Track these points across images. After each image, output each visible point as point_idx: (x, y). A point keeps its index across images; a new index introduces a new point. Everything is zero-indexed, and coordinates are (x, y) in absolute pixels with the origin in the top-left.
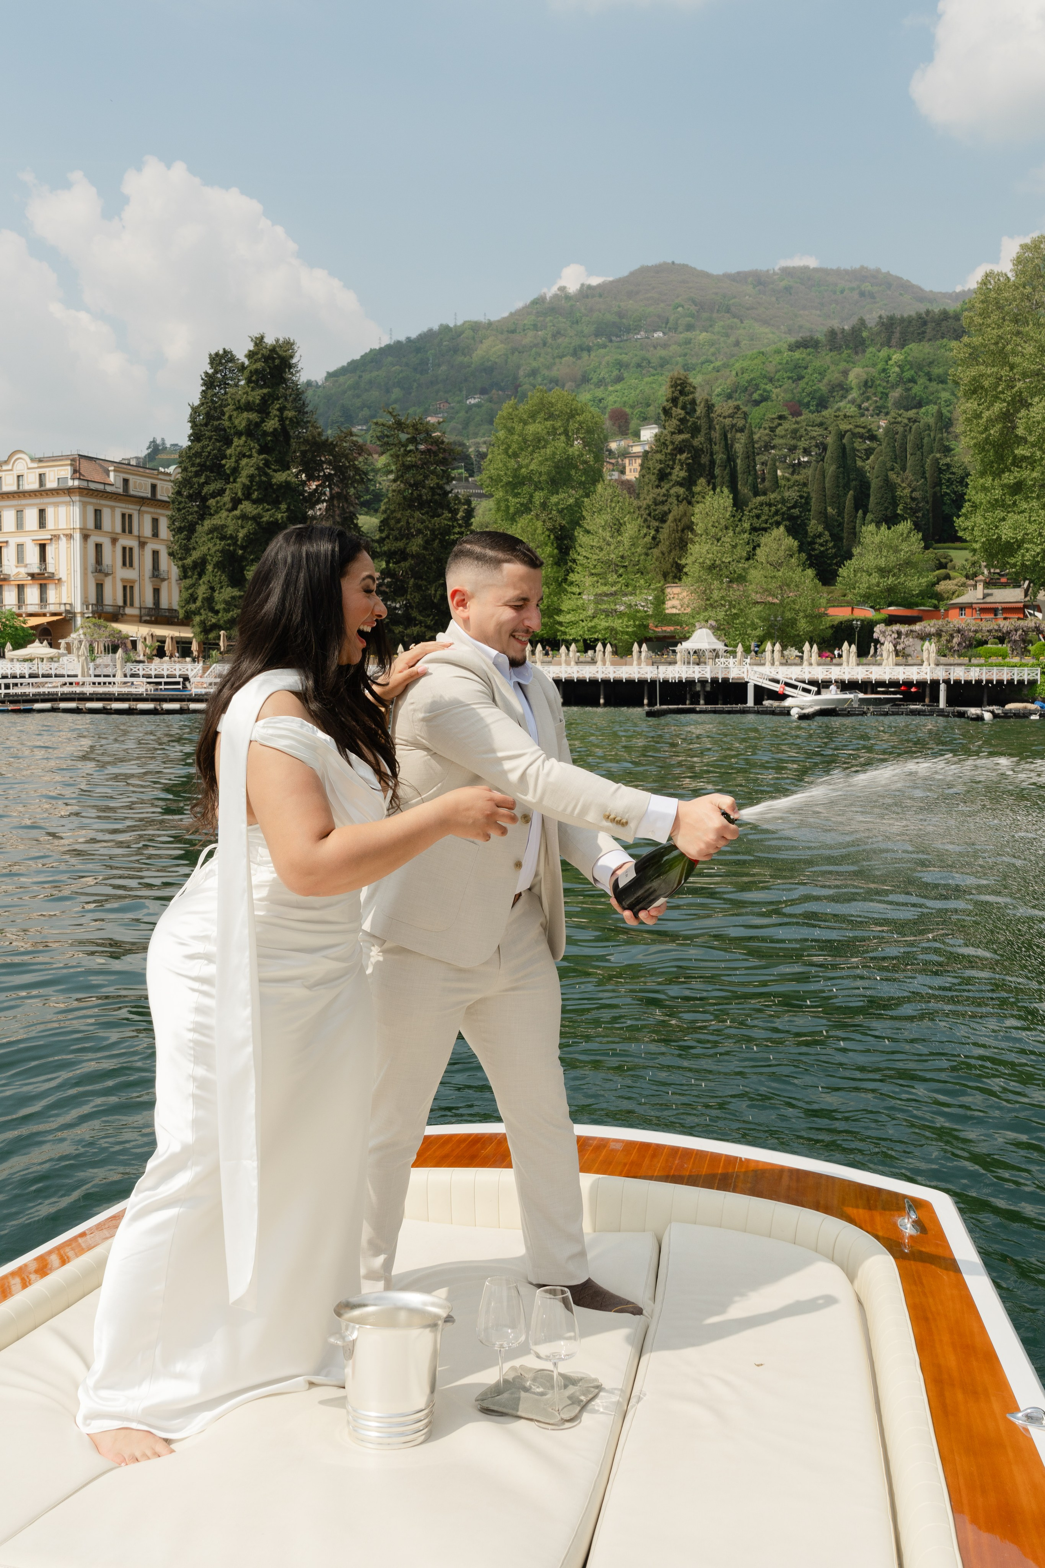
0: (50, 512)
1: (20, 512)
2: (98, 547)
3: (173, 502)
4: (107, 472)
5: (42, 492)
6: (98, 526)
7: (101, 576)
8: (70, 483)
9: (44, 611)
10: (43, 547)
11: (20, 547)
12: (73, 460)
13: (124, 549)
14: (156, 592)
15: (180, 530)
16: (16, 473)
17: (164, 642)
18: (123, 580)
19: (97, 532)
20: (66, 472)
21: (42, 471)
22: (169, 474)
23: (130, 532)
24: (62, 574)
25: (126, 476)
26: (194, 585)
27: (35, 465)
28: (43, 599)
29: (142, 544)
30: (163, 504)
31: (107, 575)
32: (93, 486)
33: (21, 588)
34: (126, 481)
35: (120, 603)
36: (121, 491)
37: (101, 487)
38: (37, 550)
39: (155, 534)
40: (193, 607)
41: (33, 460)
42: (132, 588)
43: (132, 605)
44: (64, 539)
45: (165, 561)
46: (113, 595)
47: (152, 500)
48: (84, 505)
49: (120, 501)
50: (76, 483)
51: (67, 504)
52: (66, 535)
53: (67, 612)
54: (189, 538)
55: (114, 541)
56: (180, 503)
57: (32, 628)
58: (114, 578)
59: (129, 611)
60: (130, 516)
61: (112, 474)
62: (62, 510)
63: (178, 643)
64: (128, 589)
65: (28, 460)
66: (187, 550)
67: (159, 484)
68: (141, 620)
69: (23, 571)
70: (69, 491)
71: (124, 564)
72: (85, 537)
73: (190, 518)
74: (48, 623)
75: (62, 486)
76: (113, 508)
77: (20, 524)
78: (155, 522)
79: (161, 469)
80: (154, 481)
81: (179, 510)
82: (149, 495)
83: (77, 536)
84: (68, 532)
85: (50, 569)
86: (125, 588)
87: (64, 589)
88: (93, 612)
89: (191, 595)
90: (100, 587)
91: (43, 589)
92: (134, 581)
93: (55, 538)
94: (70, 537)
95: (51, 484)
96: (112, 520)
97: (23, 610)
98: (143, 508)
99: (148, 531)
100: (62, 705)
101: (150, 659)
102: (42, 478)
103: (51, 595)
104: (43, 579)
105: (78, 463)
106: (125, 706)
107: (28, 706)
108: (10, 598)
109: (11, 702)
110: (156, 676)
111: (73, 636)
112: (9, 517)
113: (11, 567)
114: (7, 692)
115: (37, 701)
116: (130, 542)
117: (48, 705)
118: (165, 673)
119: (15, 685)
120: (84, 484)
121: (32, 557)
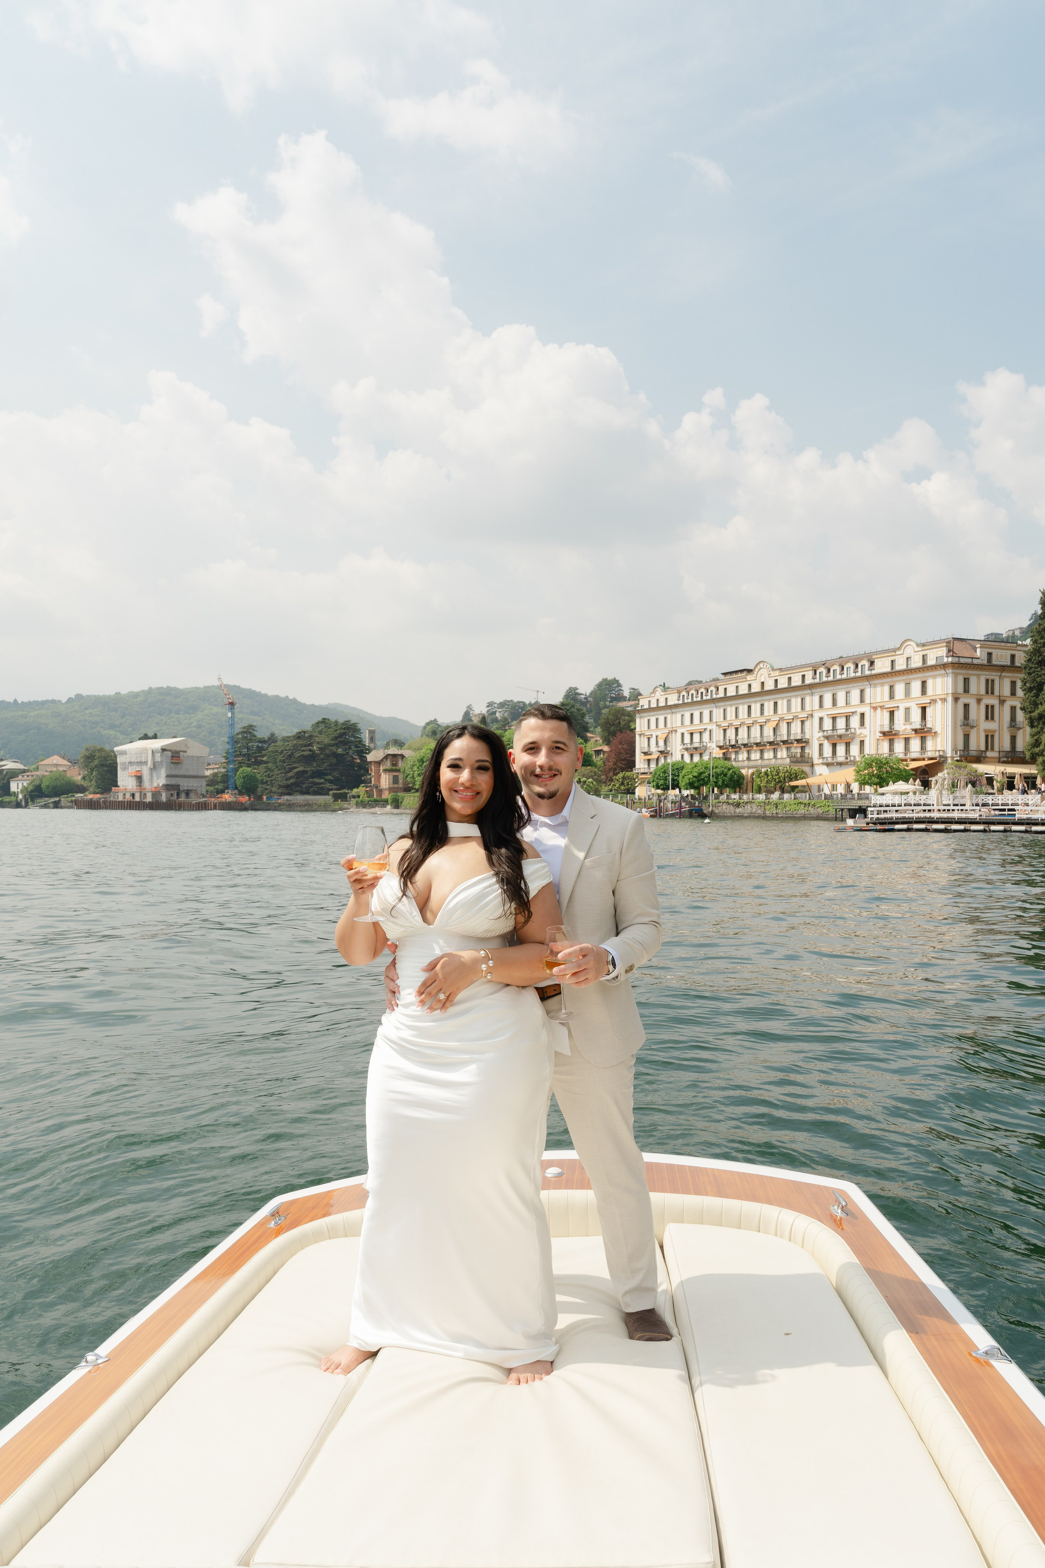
0: (930, 683)
1: (908, 684)
2: (966, 706)
3: (1025, 668)
4: (975, 649)
5: (925, 668)
6: (966, 690)
7: (967, 728)
8: (945, 660)
9: (923, 756)
10: (924, 709)
11: (907, 710)
12: (948, 642)
13: (987, 706)
14: (1013, 739)
15: (1030, 689)
16: (905, 656)
17: (1014, 778)
18: (985, 731)
19: (966, 695)
20: (942, 651)
21: (924, 653)
22: (1026, 646)
23: (993, 693)
24: (938, 728)
25: (990, 651)
26: (1039, 732)
27: (920, 649)
28: (923, 748)
29: (1002, 702)
30: (1018, 669)
31: (972, 727)
32: (962, 661)
33: (907, 740)
34: (990, 655)
35: (983, 748)
36: (985, 662)
37: (969, 661)
38: (919, 711)
39: (1013, 693)
40: (1037, 750)
41: (918, 645)
42: (993, 736)
43: (992, 749)
44: (939, 702)
45: (1020, 716)
46: (977, 743)
47: (1012, 667)
48: (956, 675)
49: (984, 670)
50: (950, 659)
51: (942, 676)
52: (941, 699)
53: (941, 756)
54: (1037, 696)
55: (979, 701)
56: (1031, 668)
57: (912, 770)
58: (979, 729)
59: (989, 754)
60: (993, 681)
61: (978, 650)
62: (939, 680)
63: (1025, 778)
64: (989, 738)
65: (915, 646)
66: (1035, 705)
67: (1017, 654)
68: (1000, 761)
69: (909, 727)
70: (944, 666)
71: (987, 718)
72: (956, 699)
73: (1038, 679)
74: (926, 765)
75: (939, 662)
76: (978, 676)
77: (907, 693)
78: (1013, 684)
79: (1019, 642)
80: (1013, 652)
81: (1030, 674)
82: (1009, 664)
83: (950, 699)
84: (943, 697)
85: (929, 725)
86: (987, 736)
87: (939, 739)
88: (960, 756)
89: (1037, 741)
90: (967, 737)
91: (923, 740)
92: (994, 731)
93: (934, 701)
94: (944, 700)
95: (931, 662)
96: (977, 685)
97: (908, 756)
98: (1003, 674)
99: (1007, 691)
100: (916, 826)
101: (1001, 791)
102: (924, 658)
103: (929, 744)
104: (923, 733)
105: (952, 644)
106: (961, 827)
107: (891, 827)
108: (899, 747)
109: (881, 824)
110: (1002, 805)
111: (940, 775)
112: (900, 689)
113: (900, 725)
114: (879, 816)
115: (898, 823)
116: (993, 701)
117: (905, 826)
118: (1010, 802)
119: (885, 811)
120: (956, 660)
121: (916, 717)
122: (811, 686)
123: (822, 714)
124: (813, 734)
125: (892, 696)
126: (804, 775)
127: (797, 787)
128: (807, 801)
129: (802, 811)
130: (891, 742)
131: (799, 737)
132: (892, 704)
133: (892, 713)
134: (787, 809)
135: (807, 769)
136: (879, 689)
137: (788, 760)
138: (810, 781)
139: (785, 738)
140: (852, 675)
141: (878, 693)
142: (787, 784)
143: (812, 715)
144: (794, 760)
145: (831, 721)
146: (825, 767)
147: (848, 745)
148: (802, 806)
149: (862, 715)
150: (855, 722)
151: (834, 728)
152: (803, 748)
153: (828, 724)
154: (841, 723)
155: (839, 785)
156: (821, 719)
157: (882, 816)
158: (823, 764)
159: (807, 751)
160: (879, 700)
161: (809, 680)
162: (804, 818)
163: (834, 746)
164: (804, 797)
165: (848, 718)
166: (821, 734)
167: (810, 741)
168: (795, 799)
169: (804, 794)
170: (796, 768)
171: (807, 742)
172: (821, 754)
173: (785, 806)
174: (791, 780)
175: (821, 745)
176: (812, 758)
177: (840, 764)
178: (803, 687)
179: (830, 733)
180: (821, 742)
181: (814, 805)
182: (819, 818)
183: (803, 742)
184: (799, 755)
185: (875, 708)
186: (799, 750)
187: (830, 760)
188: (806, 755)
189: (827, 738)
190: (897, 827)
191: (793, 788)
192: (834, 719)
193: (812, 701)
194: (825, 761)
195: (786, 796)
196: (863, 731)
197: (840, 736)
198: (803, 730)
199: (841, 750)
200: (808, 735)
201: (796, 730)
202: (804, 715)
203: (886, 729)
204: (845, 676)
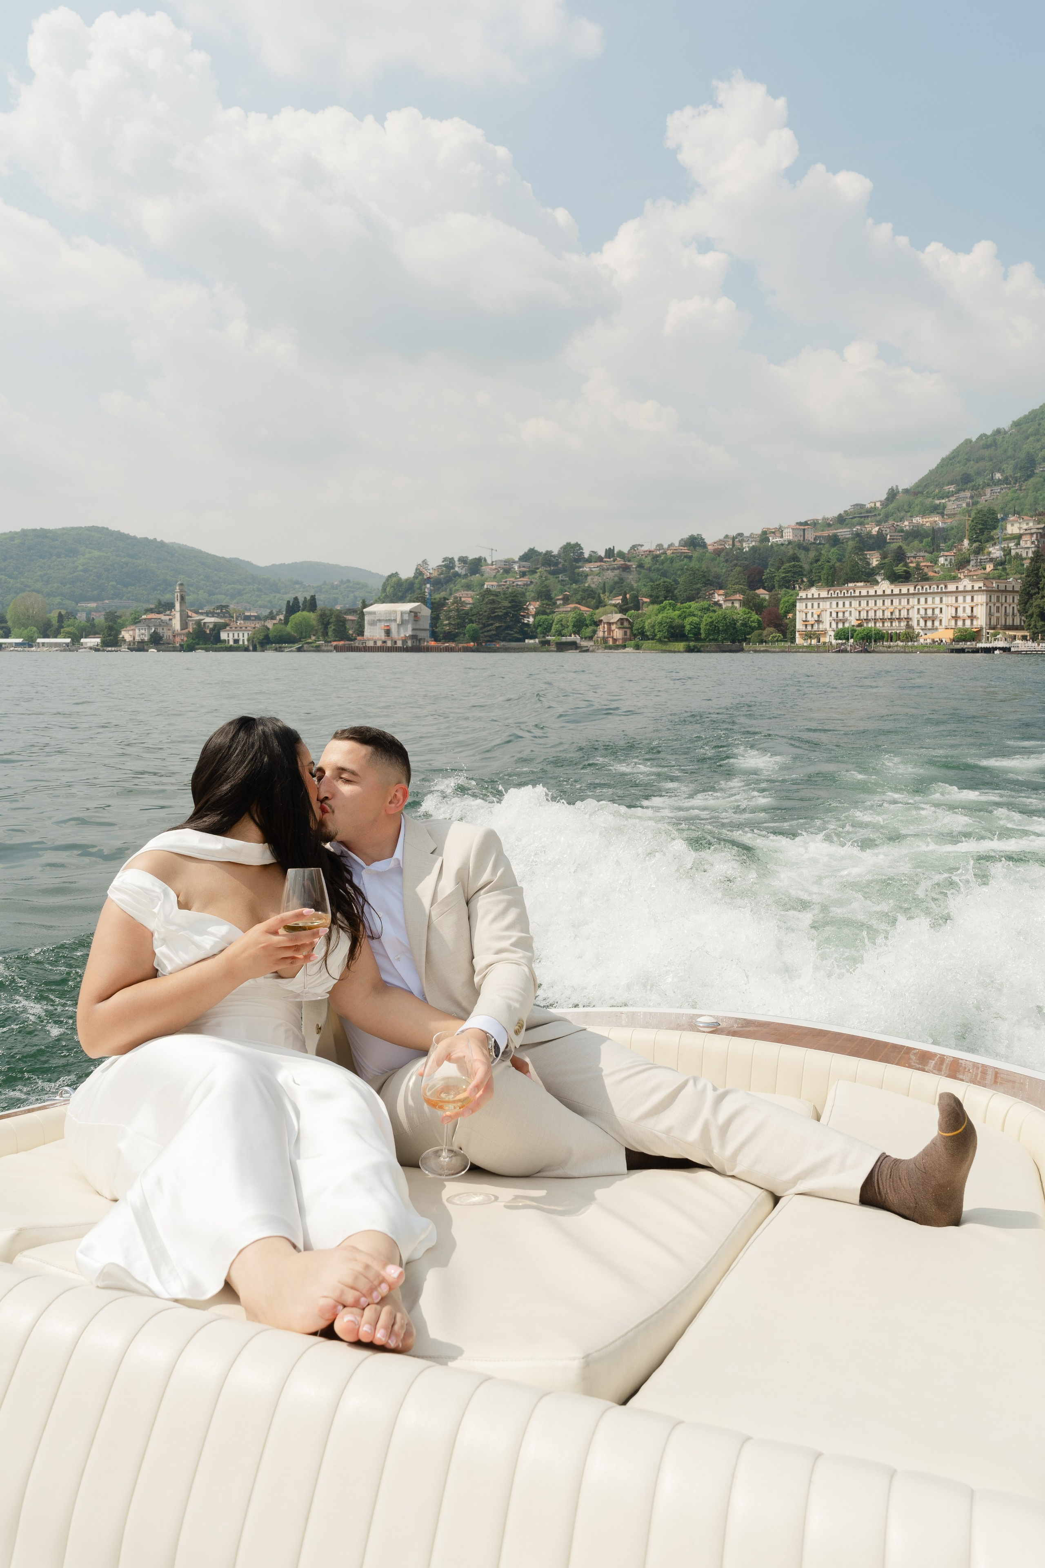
0: (975, 597)
1: (964, 597)
2: (992, 608)
6: (992, 601)
7: (993, 616)
8: (983, 588)
9: (972, 627)
10: (972, 608)
11: (964, 608)
14: (1014, 620)
15: (1022, 600)
17: (1016, 636)
18: (996, 617)
19: (992, 603)
20: (982, 584)
23: (999, 601)
24: (979, 616)
26: (1029, 619)
27: (971, 582)
28: (972, 623)
29: (1002, 605)
30: (1018, 593)
33: (964, 620)
34: (998, 586)
35: (995, 624)
39: (1014, 602)
40: (1028, 626)
44: (980, 605)
45: (1017, 611)
48: (988, 595)
49: (996, 592)
50: (985, 588)
51: (982, 594)
53: (980, 628)
54: (1027, 605)
56: (1023, 592)
59: (997, 626)
60: (1002, 597)
62: (980, 597)
65: (969, 581)
66: (1026, 609)
68: (1008, 629)
69: (965, 615)
70: (983, 591)
71: (997, 612)
72: (987, 604)
73: (1025, 600)
75: (980, 589)
76: (995, 595)
77: (964, 601)
78: (1013, 598)
82: (1011, 590)
83: (985, 604)
85: (975, 614)
86: (997, 619)
87: (979, 621)
88: (990, 628)
89: (1028, 622)
90: (992, 620)
91: (972, 621)
93: (977, 605)
94: (982, 605)
95: (976, 588)
99: (1011, 601)
102: (973, 586)
103: (975, 622)
104: (972, 618)
105: (986, 582)
108: (960, 623)
112: (960, 599)
113: (960, 613)
116: (999, 605)
120: (988, 588)
121: (968, 611)
122: (913, 594)
123: (919, 607)
124: (914, 615)
125: (957, 601)
130: (956, 621)
131: (906, 617)
132: (956, 605)
133: (956, 609)
136: (950, 598)
139: (898, 617)
140: (936, 590)
141: (951, 600)
143: (913, 607)
145: (924, 610)
147: (933, 621)
149: (941, 609)
150: (937, 611)
151: (926, 613)
152: (908, 622)
153: (922, 612)
154: (930, 612)
156: (919, 609)
160: (950, 602)
161: (912, 591)
163: (926, 621)
165: (933, 609)
166: (919, 616)
167: (913, 619)
171: (911, 619)
172: (918, 624)
175: (918, 621)
176: (913, 627)
177: (929, 629)
178: (908, 594)
179: (924, 615)
180: (919, 619)
183: (908, 619)
184: (906, 625)
185: (948, 606)
187: (924, 628)
188: (910, 625)
189: (922, 618)
192: (926, 610)
193: (913, 601)
194: (922, 628)
196: (941, 615)
197: (929, 617)
198: (908, 614)
199: (929, 624)
200: (910, 616)
201: (904, 614)
202: (909, 607)
203: (954, 615)
204: (931, 591)
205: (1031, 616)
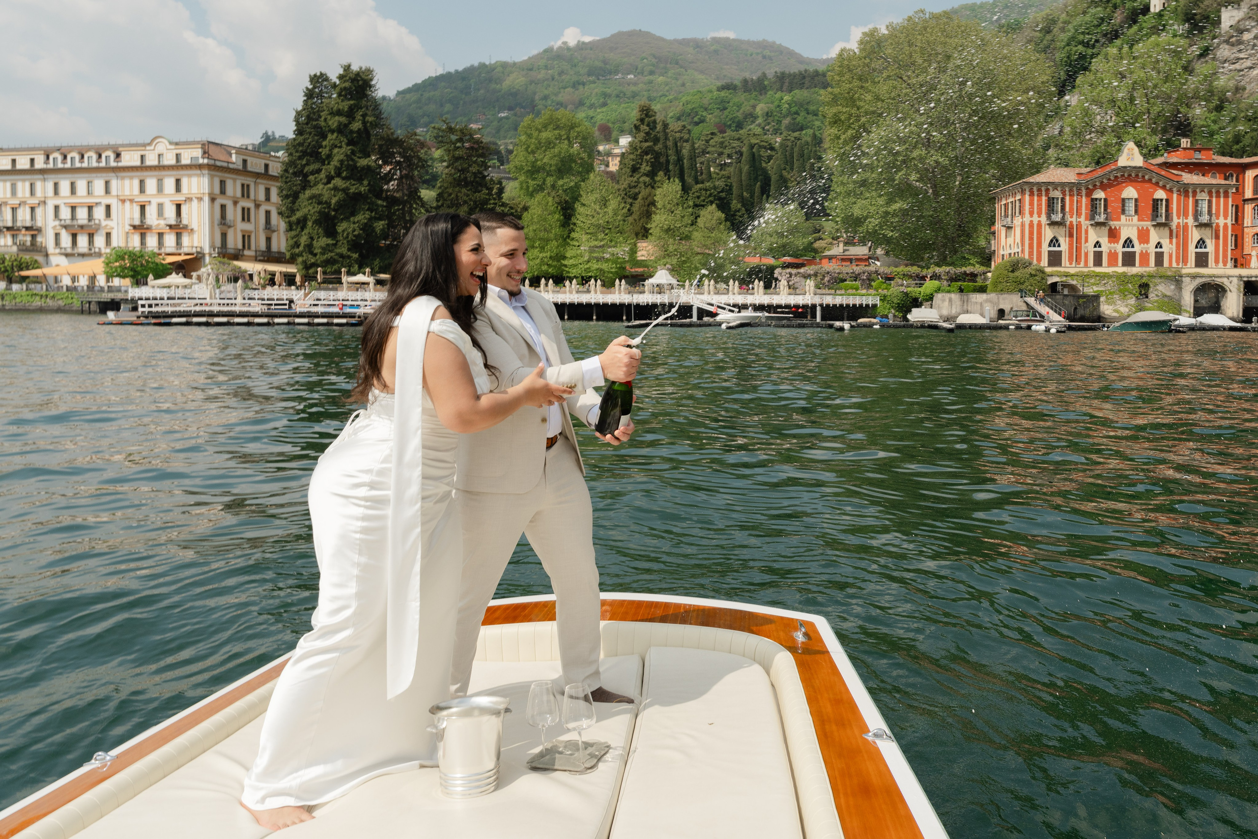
0: (184, 182)
1: (160, 182)
2: (223, 207)
3: (282, 177)
4: (231, 155)
5: (178, 166)
6: (223, 192)
7: (225, 228)
8: (201, 161)
9: (179, 251)
10: (179, 207)
11: (160, 206)
12: (203, 145)
13: (243, 209)
14: (269, 240)
15: (287, 197)
16: (157, 152)
17: (274, 275)
18: (242, 231)
19: (222, 196)
20: (198, 153)
21: (178, 151)
22: (279, 157)
23: (248, 197)
24: (194, 225)
25: (245, 157)
26: (297, 235)
27: (173, 147)
28: (179, 243)
29: (257, 206)
30: (274, 178)
31: (230, 227)
32: (218, 164)
33: (161, 235)
34: (245, 161)
35: (240, 246)
36: (241, 167)
37: (225, 164)
38: (174, 208)
39: (268, 199)
40: (297, 251)
41: (171, 143)
42: (249, 237)
43: (249, 248)
44: (195, 202)
45: (275, 218)
46: (234, 241)
47: (265, 175)
48: (212, 177)
49: (240, 175)
50: (206, 161)
51: (198, 176)
52: (198, 198)
53: (198, 253)
54: (294, 203)
55: (235, 203)
56: (287, 178)
57: (170, 264)
58: (235, 230)
59: (246, 252)
60: (248, 186)
61: (234, 156)
62: (194, 180)
63: (285, 276)
64: (246, 238)
65: (167, 144)
66: (292, 211)
67: (271, 164)
68: (258, 259)
69: (162, 223)
70: (200, 167)
71: (243, 219)
72: (213, 200)
73: (294, 188)
74: (183, 261)
75: (194, 162)
76: (235, 180)
77: (160, 189)
78: (268, 190)
79: (273, 154)
80: (267, 162)
81: (286, 182)
82: (263, 171)
83: (206, 199)
84: (199, 196)
85: (185, 221)
86: (244, 237)
87: (196, 236)
88: (218, 253)
89: (296, 242)
90: (224, 236)
91: (179, 236)
92: (251, 232)
93: (189, 200)
94: (200, 199)
95: (185, 161)
96: (234, 188)
97: (163, 250)
98: (258, 181)
99: (262, 196)
100: (195, 320)
101: (264, 287)
102: (178, 157)
103: (186, 240)
104: (178, 229)
105: (207, 147)
106: (245, 320)
107: (167, 320)
108: (152, 242)
109: (154, 317)
110: (268, 300)
111: (203, 270)
112: (151, 184)
113: (152, 218)
114: (150, 309)
115: (174, 317)
116: (249, 204)
117: (183, 320)
118: (275, 297)
119: (157, 305)
120: (212, 162)
121: (170, 213)
122: (42, 171)
123: (57, 202)
124: (46, 220)
125: (142, 190)
126: (36, 265)
127: (28, 277)
128: (44, 292)
129: (37, 302)
130: (143, 236)
131: (28, 224)
132: (142, 199)
133: (143, 208)
134: (18, 300)
135: (40, 259)
136: (127, 182)
137: (15, 249)
138: (46, 271)
139: (10, 224)
140: (95, 164)
141: (128, 186)
142: (16, 274)
143: (45, 202)
144: (23, 248)
145: (69, 210)
146: (63, 258)
147: (91, 236)
148: (38, 298)
149: (108, 207)
150: (99, 213)
151: (73, 217)
152: (34, 237)
153: (65, 213)
154: (82, 215)
155: (81, 278)
156: (57, 208)
157: (154, 309)
158: (61, 254)
159: (39, 239)
160: (127, 192)
161: (40, 164)
162: (41, 310)
163: (74, 236)
164: (37, 288)
165: (90, 208)
166: (57, 223)
167: (43, 229)
168: (27, 290)
169: (39, 286)
170: (26, 257)
171: (39, 230)
172: (57, 243)
173: (15, 298)
174: (21, 269)
175: (57, 235)
176: (45, 248)
177: (83, 255)
178: (32, 171)
179: (68, 222)
180: (57, 231)
181: (53, 297)
182: (59, 310)
183: (34, 231)
184: (28, 243)
185: (123, 201)
186: (29, 239)
187: (69, 251)
188: (38, 244)
189: (65, 227)
190: (175, 320)
191: (23, 279)
192: (73, 208)
193: (45, 188)
194: (63, 251)
195: (15, 287)
196: (108, 222)
197: (82, 227)
198: (33, 217)
199: (83, 241)
200: (39, 223)
201: (24, 216)
202: (33, 201)
203: (137, 222)
204: (85, 165)
205: (302, 223)
